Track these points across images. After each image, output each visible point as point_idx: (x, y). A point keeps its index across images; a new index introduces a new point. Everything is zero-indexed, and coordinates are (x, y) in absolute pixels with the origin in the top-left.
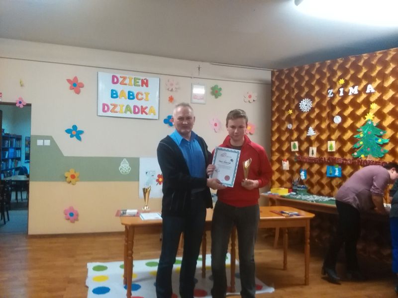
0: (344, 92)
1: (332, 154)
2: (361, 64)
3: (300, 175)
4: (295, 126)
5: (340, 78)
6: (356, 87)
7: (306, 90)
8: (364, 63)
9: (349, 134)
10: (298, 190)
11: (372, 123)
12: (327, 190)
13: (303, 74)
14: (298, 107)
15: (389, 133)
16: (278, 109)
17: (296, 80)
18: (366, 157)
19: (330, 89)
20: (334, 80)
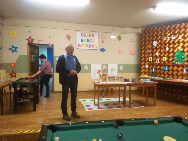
0: (170, 38)
1: (165, 62)
2: (176, 28)
3: (152, 70)
4: (151, 51)
5: (169, 33)
6: (175, 37)
7: (156, 37)
8: (178, 28)
9: (171, 54)
10: (151, 76)
11: (180, 50)
12: (163, 75)
13: (154, 31)
14: (152, 44)
15: (186, 54)
16: (144, 45)
17: (152, 34)
18: (178, 63)
19: (165, 37)
20: (166, 34)
